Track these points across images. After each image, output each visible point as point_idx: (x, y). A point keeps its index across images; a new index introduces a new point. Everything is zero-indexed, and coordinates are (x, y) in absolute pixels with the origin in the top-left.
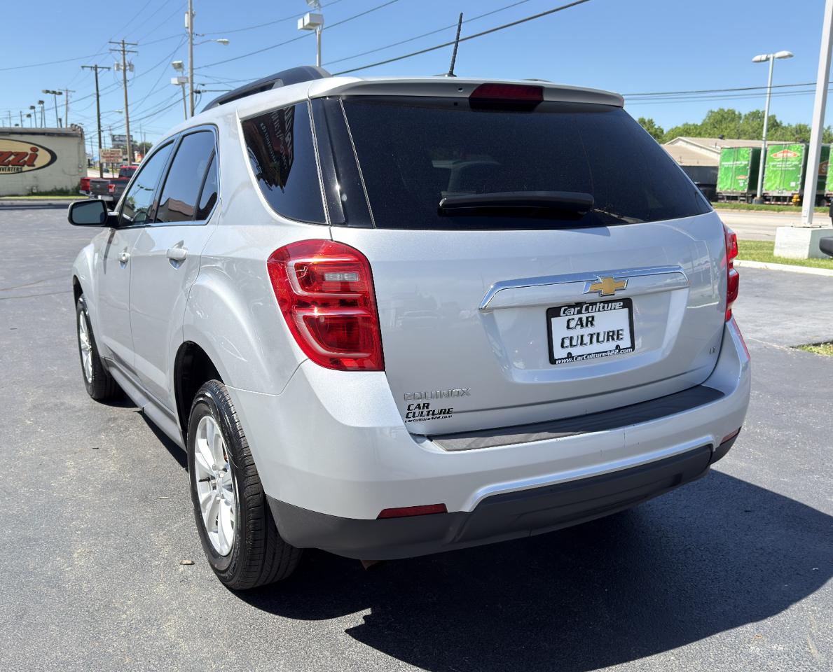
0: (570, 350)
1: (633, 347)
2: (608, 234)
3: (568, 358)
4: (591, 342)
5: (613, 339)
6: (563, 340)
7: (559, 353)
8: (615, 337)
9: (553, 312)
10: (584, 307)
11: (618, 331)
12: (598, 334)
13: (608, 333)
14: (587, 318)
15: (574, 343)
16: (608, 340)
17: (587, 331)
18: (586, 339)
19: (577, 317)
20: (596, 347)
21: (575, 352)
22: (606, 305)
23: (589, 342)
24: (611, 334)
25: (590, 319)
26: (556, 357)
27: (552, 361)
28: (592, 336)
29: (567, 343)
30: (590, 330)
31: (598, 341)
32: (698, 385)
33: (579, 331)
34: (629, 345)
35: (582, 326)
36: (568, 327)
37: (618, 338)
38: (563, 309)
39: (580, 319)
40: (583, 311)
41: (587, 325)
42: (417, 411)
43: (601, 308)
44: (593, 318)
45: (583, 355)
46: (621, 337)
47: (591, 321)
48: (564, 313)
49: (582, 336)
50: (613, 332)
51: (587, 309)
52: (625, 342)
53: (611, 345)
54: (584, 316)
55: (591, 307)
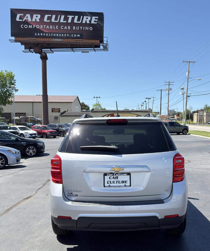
0: (110, 184)
1: (130, 186)
2: (122, 156)
3: (109, 186)
4: (117, 183)
6: (108, 182)
7: (106, 184)
8: (125, 182)
9: (105, 174)
10: (115, 174)
11: (126, 181)
12: (119, 181)
13: (122, 181)
14: (116, 177)
15: (111, 182)
16: (122, 183)
17: (115, 180)
18: (115, 182)
19: (113, 176)
20: (118, 184)
21: (111, 185)
22: (122, 174)
25: (117, 177)
26: (105, 185)
27: (104, 186)
28: (117, 181)
29: (109, 182)
30: (117, 180)
32: (162, 200)
33: (113, 180)
34: (129, 185)
35: (114, 178)
36: (110, 178)
37: (125, 183)
38: (108, 174)
39: (114, 177)
40: (114, 175)
41: (116, 179)
42: (70, 194)
43: (120, 175)
44: (118, 177)
45: (113, 186)
47: (117, 178)
48: (108, 175)
49: (114, 181)
50: (124, 181)
51: (115, 175)
52: (128, 184)
53: (123, 184)
54: (115, 176)
55: (117, 174)
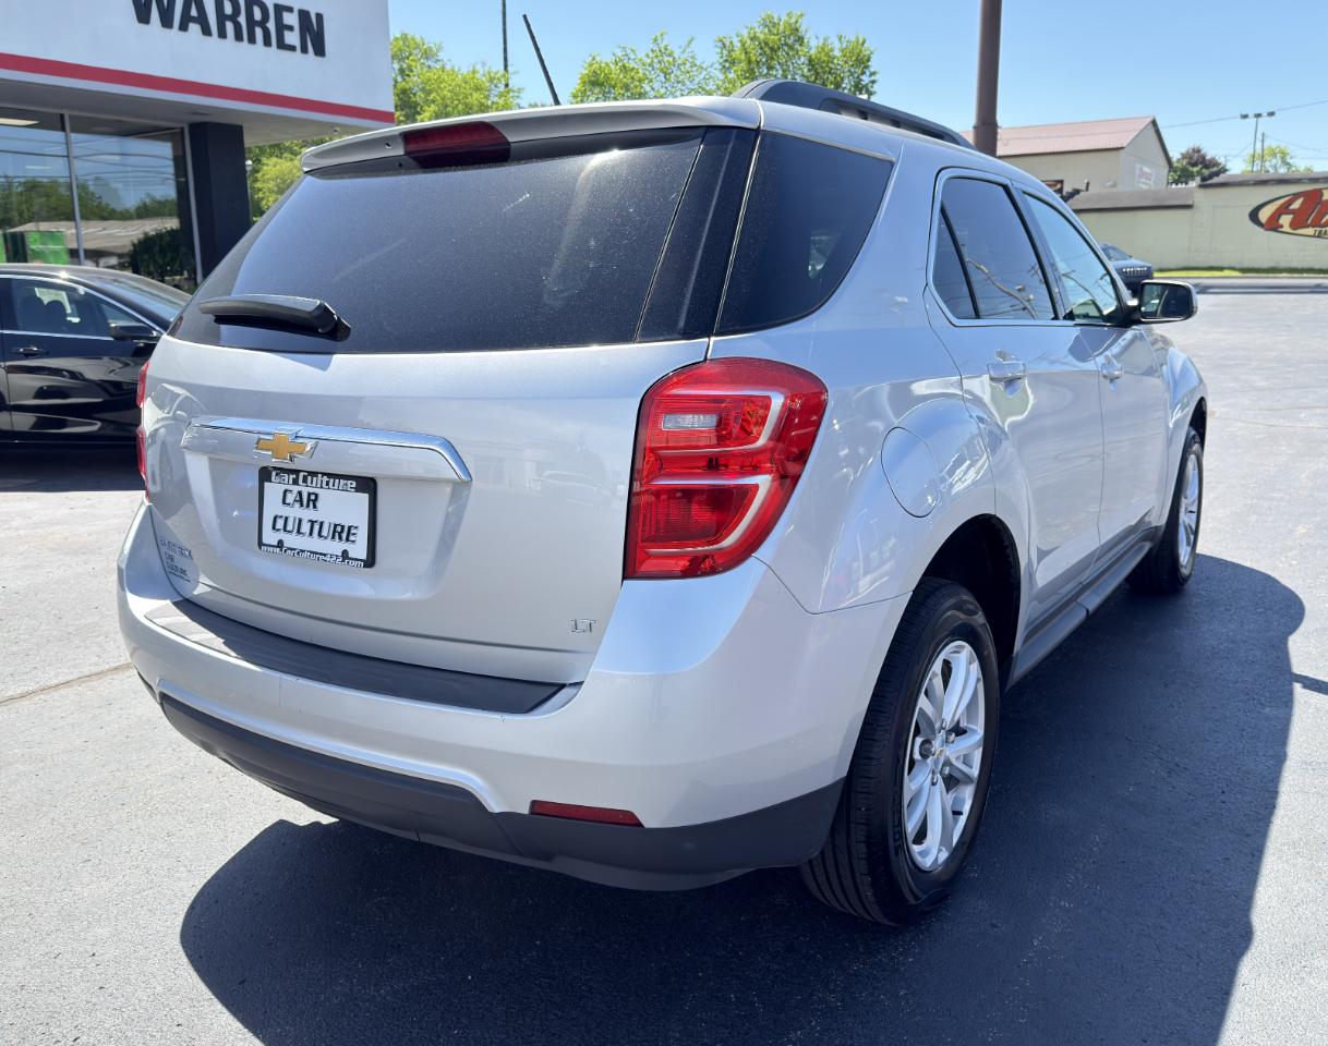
0: (282, 535)
3: (278, 546)
4: (311, 534)
5: (340, 538)
6: (276, 519)
7: (270, 537)
8: (344, 536)
9: (266, 474)
10: (302, 476)
11: (350, 528)
12: (322, 524)
13: (336, 526)
14: (309, 494)
15: (289, 527)
16: (333, 537)
17: (307, 514)
18: (306, 528)
19: (295, 489)
20: (314, 544)
21: (291, 540)
22: (332, 480)
23: (308, 532)
24: (339, 529)
25: (313, 497)
26: (264, 540)
27: (260, 545)
28: (313, 523)
29: (280, 524)
30: (311, 514)
31: (320, 535)
33: (296, 512)
34: (365, 556)
35: (302, 505)
36: (284, 501)
37: (347, 540)
38: (276, 473)
39: (300, 493)
40: (302, 482)
41: (308, 506)
43: (324, 483)
44: (316, 495)
45: (294, 549)
46: (352, 538)
47: (313, 501)
48: (276, 478)
49: (300, 521)
50: (343, 527)
51: (305, 481)
52: (358, 549)
53: (336, 547)
54: (305, 492)
55: (312, 479)
